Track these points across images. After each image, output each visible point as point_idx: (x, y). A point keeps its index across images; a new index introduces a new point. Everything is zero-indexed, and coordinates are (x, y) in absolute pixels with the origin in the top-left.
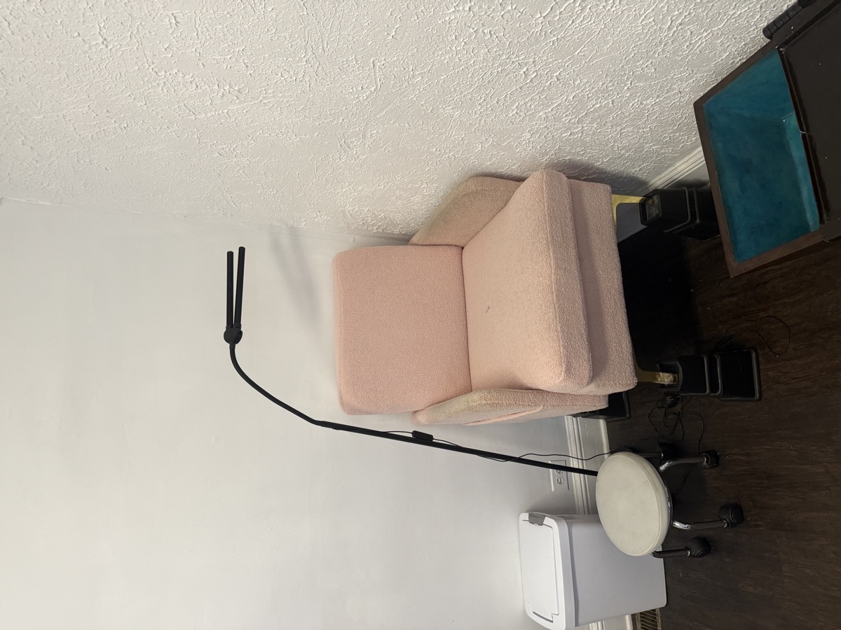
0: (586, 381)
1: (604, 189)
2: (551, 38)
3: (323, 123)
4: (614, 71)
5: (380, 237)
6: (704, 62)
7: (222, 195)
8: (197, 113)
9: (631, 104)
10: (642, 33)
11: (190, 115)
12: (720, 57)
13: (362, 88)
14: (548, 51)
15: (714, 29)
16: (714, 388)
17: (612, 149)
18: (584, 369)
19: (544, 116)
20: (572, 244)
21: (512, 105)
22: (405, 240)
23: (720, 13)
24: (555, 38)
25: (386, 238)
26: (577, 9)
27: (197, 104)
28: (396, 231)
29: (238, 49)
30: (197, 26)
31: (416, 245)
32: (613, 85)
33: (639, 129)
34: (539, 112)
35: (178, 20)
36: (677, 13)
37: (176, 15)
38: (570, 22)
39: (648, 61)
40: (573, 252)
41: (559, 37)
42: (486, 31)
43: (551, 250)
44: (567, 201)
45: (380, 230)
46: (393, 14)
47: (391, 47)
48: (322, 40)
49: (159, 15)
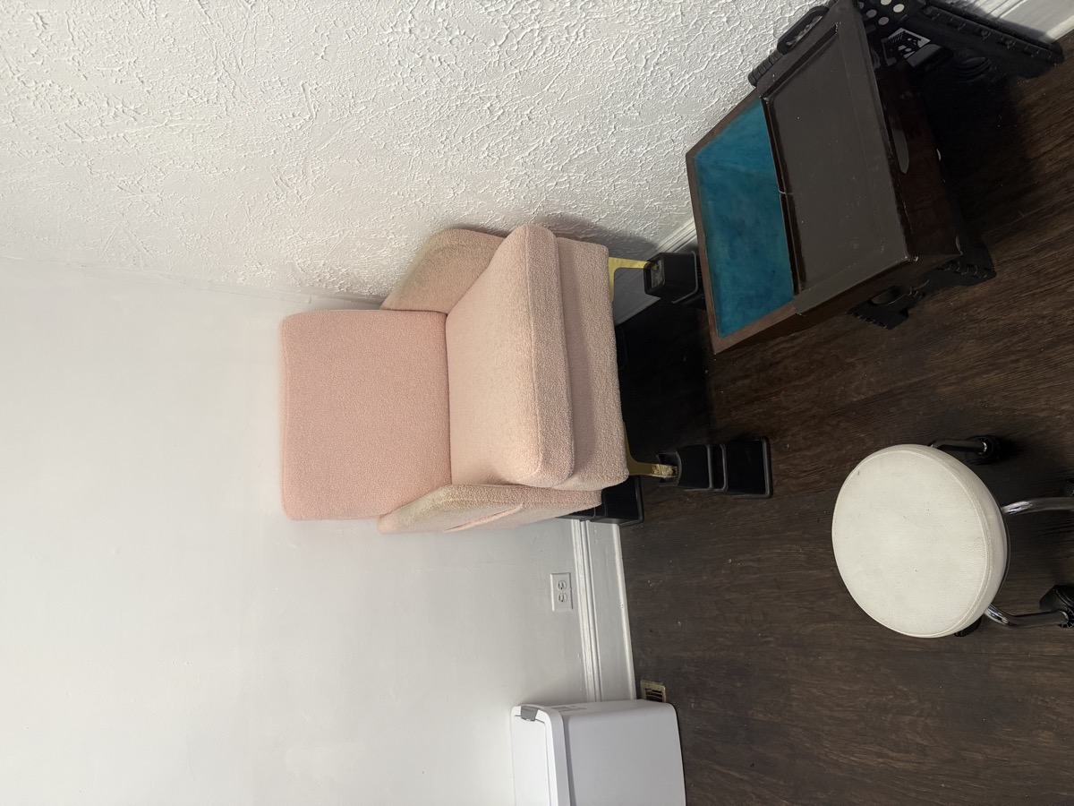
0: (566, 472)
1: (599, 250)
2: (513, 70)
3: (250, 154)
4: (593, 112)
5: (345, 299)
6: (692, 108)
7: (130, 239)
8: (83, 136)
9: (620, 152)
10: (616, 71)
11: (75, 138)
12: (709, 103)
13: (294, 116)
14: (511, 85)
15: (696, 72)
16: (718, 483)
17: (608, 203)
18: (565, 459)
19: (521, 161)
20: (557, 312)
21: (482, 145)
22: (376, 303)
23: (698, 54)
24: (517, 71)
25: (353, 300)
26: (536, 40)
27: (82, 124)
28: (365, 292)
29: (128, 61)
30: (71, 30)
31: (388, 309)
32: (595, 129)
33: (635, 181)
34: (515, 156)
35: (45, 20)
36: (650, 51)
37: (43, 15)
38: (532, 54)
39: (629, 103)
40: (557, 323)
41: (522, 69)
42: (434, 58)
43: (532, 319)
44: (553, 263)
45: (344, 290)
46: (319, 30)
47: (322, 70)
48: (235, 56)
49: (19, 13)
